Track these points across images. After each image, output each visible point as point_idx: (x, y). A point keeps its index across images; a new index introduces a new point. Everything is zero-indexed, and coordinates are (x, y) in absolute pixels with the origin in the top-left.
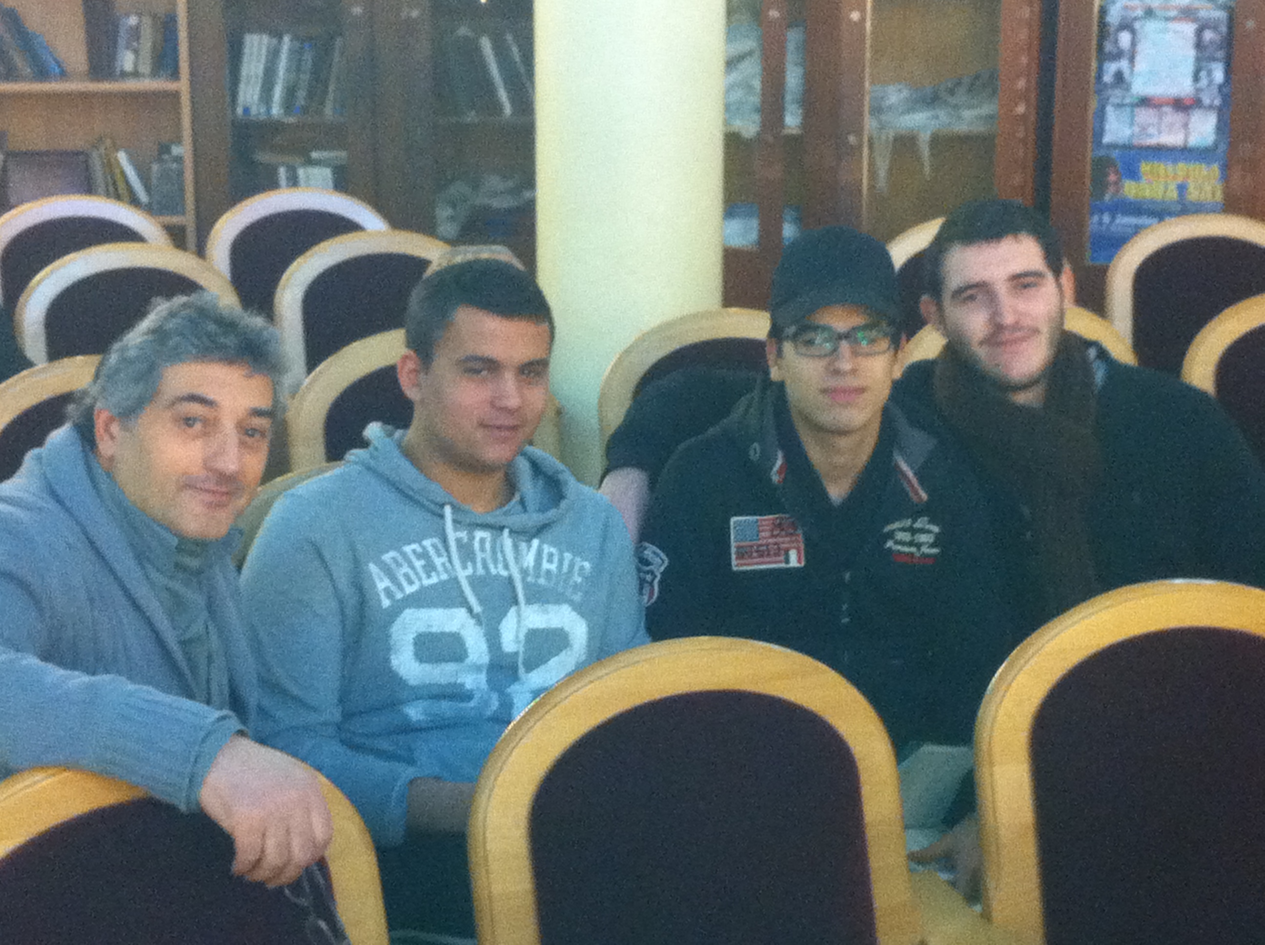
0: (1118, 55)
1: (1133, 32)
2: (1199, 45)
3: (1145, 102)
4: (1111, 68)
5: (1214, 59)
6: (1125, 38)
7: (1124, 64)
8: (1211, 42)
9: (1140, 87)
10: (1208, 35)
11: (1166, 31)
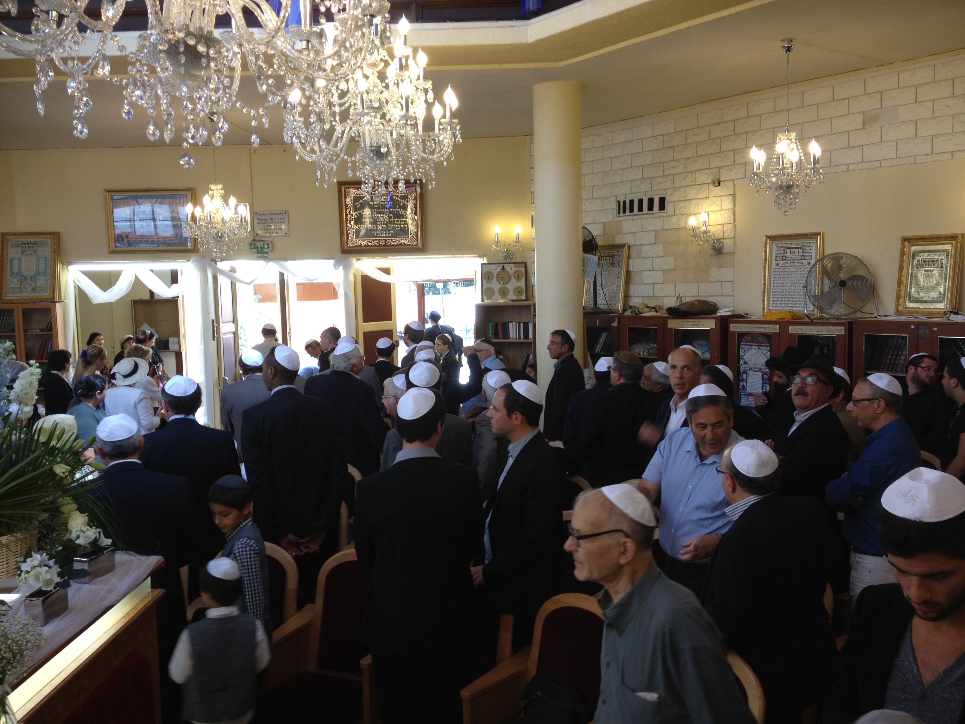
0: (743, 381)
1: (746, 374)
2: (763, 379)
3: (750, 394)
4: (741, 384)
5: (767, 384)
6: (745, 375)
7: (745, 383)
8: (766, 378)
9: (749, 390)
10: (765, 376)
11: (754, 374)
